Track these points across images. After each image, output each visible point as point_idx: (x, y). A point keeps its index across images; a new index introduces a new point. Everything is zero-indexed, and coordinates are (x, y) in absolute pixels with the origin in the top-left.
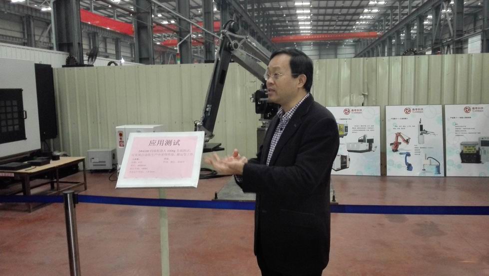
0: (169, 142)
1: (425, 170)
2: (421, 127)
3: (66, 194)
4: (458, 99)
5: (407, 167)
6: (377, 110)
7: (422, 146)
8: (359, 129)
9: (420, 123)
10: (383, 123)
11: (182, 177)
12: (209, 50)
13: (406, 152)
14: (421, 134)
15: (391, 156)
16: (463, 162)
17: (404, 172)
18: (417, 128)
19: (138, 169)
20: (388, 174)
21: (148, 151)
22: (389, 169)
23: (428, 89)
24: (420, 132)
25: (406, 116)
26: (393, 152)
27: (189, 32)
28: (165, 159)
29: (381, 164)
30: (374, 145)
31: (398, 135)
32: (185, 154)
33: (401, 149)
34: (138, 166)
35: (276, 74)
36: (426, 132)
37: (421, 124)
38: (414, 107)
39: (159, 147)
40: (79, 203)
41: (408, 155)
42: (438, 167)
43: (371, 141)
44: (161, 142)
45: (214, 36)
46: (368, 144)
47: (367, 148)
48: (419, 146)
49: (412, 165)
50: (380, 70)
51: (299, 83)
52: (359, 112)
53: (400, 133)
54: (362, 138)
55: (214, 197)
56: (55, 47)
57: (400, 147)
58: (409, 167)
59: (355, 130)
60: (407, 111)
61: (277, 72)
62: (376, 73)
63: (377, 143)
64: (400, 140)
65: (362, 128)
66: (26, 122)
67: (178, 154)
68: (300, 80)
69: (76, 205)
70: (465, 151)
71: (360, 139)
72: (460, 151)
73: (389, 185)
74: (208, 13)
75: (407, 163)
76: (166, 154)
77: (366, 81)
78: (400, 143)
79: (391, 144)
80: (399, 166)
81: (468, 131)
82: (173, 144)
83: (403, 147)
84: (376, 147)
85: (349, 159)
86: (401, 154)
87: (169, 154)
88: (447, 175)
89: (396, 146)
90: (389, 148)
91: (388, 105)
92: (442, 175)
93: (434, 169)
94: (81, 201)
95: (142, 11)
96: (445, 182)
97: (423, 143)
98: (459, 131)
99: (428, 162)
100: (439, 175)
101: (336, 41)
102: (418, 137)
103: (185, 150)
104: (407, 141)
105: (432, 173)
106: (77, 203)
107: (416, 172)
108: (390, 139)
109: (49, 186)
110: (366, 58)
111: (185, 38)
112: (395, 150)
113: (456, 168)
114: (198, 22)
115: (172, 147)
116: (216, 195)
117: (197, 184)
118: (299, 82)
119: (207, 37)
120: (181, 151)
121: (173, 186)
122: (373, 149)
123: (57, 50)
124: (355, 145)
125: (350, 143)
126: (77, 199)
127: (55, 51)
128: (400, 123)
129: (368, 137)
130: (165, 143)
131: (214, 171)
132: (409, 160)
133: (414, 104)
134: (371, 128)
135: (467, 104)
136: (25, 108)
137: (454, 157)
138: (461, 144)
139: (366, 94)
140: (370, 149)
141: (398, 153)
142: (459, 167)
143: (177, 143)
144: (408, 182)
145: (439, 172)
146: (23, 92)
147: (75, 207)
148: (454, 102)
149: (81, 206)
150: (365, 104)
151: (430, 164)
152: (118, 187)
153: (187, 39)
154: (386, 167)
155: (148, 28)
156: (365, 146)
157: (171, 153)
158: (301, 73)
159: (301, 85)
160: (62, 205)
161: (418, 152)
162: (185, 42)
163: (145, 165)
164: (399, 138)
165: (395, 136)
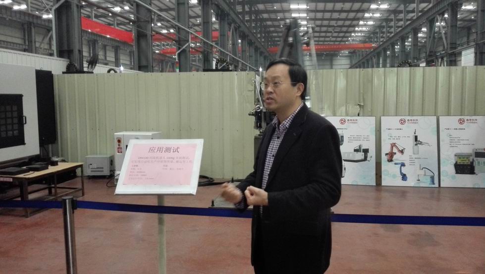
0: (168, 150)
1: (419, 180)
2: (416, 137)
3: (65, 200)
4: (452, 111)
5: (402, 178)
6: (372, 121)
7: (416, 156)
8: (354, 139)
9: (415, 133)
10: (378, 133)
11: (181, 185)
12: (207, 58)
13: (400, 162)
14: (416, 145)
15: (386, 166)
16: (457, 173)
17: (399, 182)
18: (412, 139)
19: (137, 175)
20: (384, 183)
21: (147, 158)
22: (384, 179)
23: (423, 100)
24: (415, 143)
25: (400, 126)
26: (388, 163)
27: (188, 41)
28: (164, 166)
29: (376, 174)
30: (369, 155)
31: (393, 145)
32: (184, 161)
33: (397, 160)
34: (138, 172)
35: (276, 83)
36: (421, 143)
37: (416, 135)
38: (409, 118)
39: (159, 154)
40: (78, 209)
41: (403, 165)
42: (432, 178)
43: (366, 151)
44: (160, 149)
45: (212, 46)
46: (363, 153)
47: (363, 157)
48: (414, 156)
49: (407, 176)
50: (376, 81)
51: (298, 92)
52: (355, 122)
53: (395, 144)
54: (358, 148)
55: (211, 204)
56: (55, 54)
57: (395, 157)
58: (404, 177)
59: (350, 141)
60: (402, 122)
61: (276, 81)
62: (372, 83)
63: (372, 153)
64: (395, 150)
65: (358, 138)
66: (26, 127)
67: (177, 162)
68: (299, 89)
69: (75, 211)
70: (459, 162)
71: (356, 148)
72: (454, 162)
73: (384, 194)
74: (206, 23)
75: (401, 173)
76: (165, 161)
77: (362, 92)
78: (395, 153)
79: (387, 154)
80: (394, 176)
81: (462, 142)
82: (172, 151)
83: (398, 157)
84: (371, 157)
85: (345, 168)
86: (396, 164)
87: (168, 161)
88: (442, 186)
89: (391, 156)
90: (384, 158)
91: (384, 116)
92: (437, 185)
93: (429, 180)
94: (79, 207)
95: (142, 20)
96: (439, 192)
97: (418, 154)
98: (453, 141)
99: (422, 172)
100: (433, 186)
101: (331, 52)
102: (413, 148)
103: (184, 158)
104: (402, 152)
105: (426, 183)
106: (76, 209)
107: (411, 182)
108: (386, 149)
109: (47, 191)
110: (362, 69)
111: (184, 47)
112: (390, 160)
113: (450, 179)
114: (196, 31)
115: (172, 154)
116: (213, 202)
117: (196, 192)
118: (297, 90)
119: (206, 47)
120: (180, 158)
121: (172, 193)
122: (368, 159)
123: (58, 57)
124: (351, 155)
125: (346, 153)
126: (75, 205)
127: (55, 57)
128: (395, 133)
129: (364, 147)
130: (164, 150)
131: (212, 179)
132: (404, 170)
133: (409, 115)
134: (367, 139)
135: (461, 115)
136: (25, 113)
137: (448, 168)
138: (456, 156)
139: (362, 104)
140: (365, 159)
141: (393, 162)
142: (453, 178)
143: (176, 150)
144: (402, 192)
145: (433, 182)
146: (23, 98)
147: (73, 213)
148: (448, 114)
149: (79, 212)
150: (361, 114)
151: (425, 175)
152: (117, 193)
153: (186, 47)
154: (381, 177)
155: (148, 36)
156: (360, 156)
157: (170, 160)
158: (299, 82)
159: (299, 94)
160: (61, 211)
161: (412, 163)
162: (184, 51)
163: (144, 172)
164: (394, 148)
165: (390, 146)
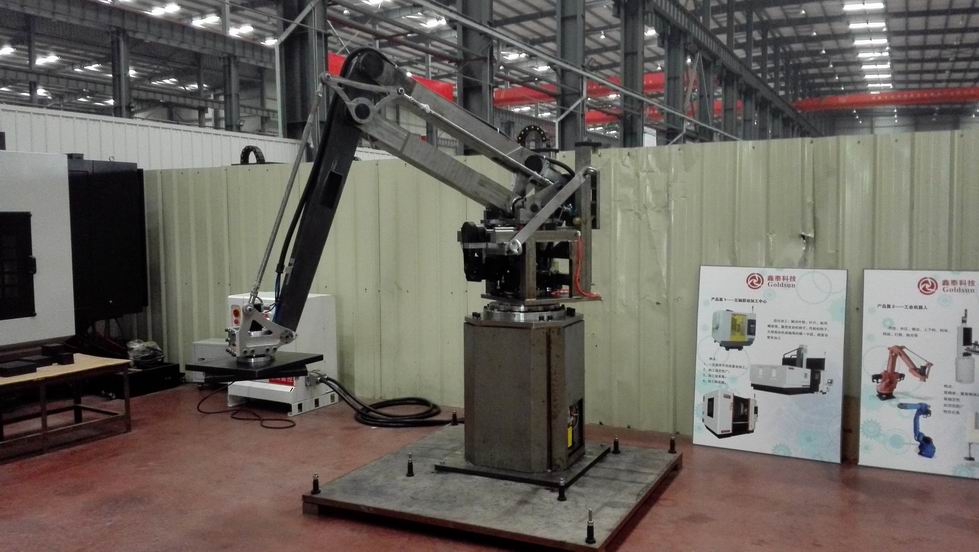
1: (971, 459)
2: (967, 334)
5: (920, 447)
6: (838, 279)
7: (968, 388)
8: (785, 330)
9: (964, 321)
12: (632, 129)
13: (917, 402)
14: (966, 354)
15: (873, 412)
17: (909, 460)
18: (954, 338)
20: (865, 458)
22: (866, 448)
24: (964, 349)
25: (922, 299)
26: (879, 401)
27: (580, 95)
30: (825, 376)
31: (897, 352)
33: (906, 394)
37: (968, 325)
38: (949, 276)
41: (924, 410)
43: (816, 365)
45: (641, 102)
46: (809, 371)
47: (807, 382)
48: (958, 388)
49: (935, 443)
52: (788, 283)
53: (901, 348)
54: (794, 355)
56: (280, 130)
57: (900, 387)
58: (926, 446)
59: (774, 332)
60: (927, 287)
63: (834, 371)
64: (901, 367)
65: (795, 328)
71: (787, 356)
74: (631, 51)
75: (918, 434)
77: (810, 200)
78: (902, 376)
79: (876, 377)
80: (896, 441)
83: (909, 387)
84: (831, 382)
85: (756, 409)
86: (902, 406)
89: (888, 384)
90: (868, 388)
91: (873, 268)
95: (474, 57)
97: (972, 381)
102: (957, 364)
104: (922, 373)
107: (943, 463)
108: (874, 361)
111: (572, 108)
112: (886, 395)
116: (316, 483)
119: (630, 106)
122: (822, 386)
124: (774, 374)
125: (761, 367)
128: (903, 318)
129: (811, 354)
132: (927, 426)
133: (948, 269)
134: (820, 330)
139: (811, 235)
140: (814, 387)
141: (894, 402)
146: (32, 219)
150: (809, 263)
153: (575, 109)
154: (856, 439)
155: (484, 88)
156: (800, 377)
161: (952, 404)
162: (572, 115)
164: (899, 361)
165: (886, 355)
